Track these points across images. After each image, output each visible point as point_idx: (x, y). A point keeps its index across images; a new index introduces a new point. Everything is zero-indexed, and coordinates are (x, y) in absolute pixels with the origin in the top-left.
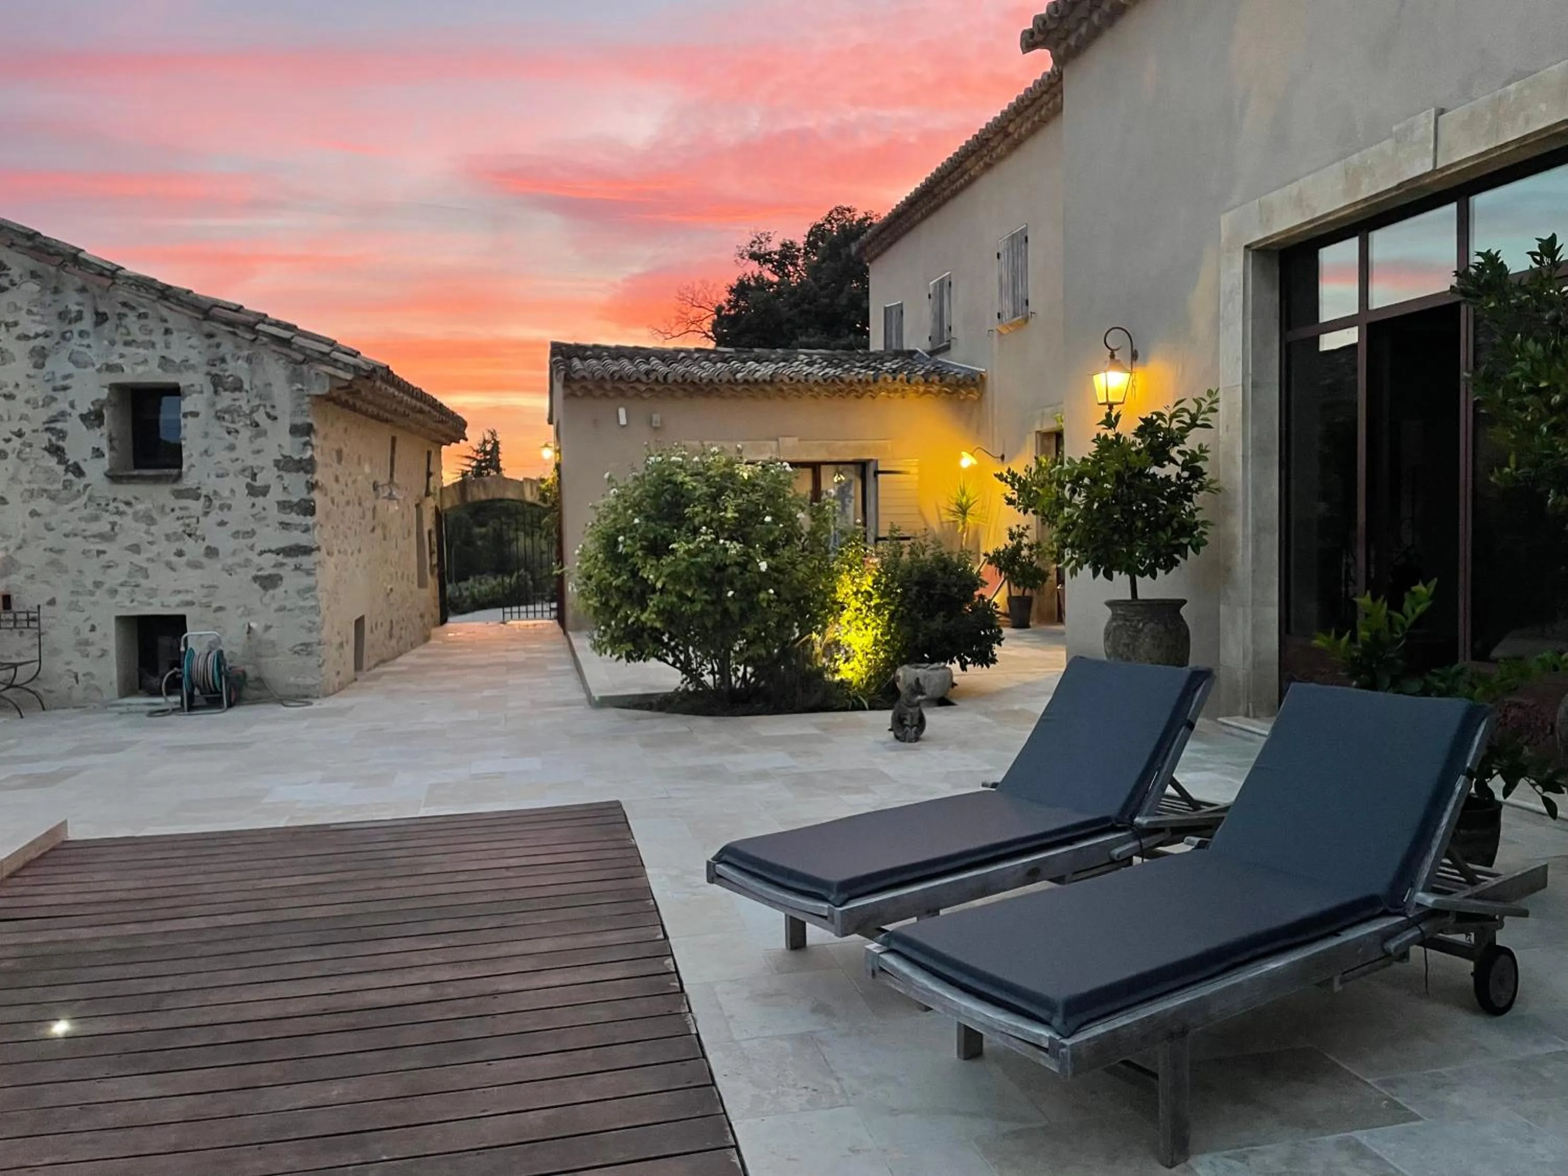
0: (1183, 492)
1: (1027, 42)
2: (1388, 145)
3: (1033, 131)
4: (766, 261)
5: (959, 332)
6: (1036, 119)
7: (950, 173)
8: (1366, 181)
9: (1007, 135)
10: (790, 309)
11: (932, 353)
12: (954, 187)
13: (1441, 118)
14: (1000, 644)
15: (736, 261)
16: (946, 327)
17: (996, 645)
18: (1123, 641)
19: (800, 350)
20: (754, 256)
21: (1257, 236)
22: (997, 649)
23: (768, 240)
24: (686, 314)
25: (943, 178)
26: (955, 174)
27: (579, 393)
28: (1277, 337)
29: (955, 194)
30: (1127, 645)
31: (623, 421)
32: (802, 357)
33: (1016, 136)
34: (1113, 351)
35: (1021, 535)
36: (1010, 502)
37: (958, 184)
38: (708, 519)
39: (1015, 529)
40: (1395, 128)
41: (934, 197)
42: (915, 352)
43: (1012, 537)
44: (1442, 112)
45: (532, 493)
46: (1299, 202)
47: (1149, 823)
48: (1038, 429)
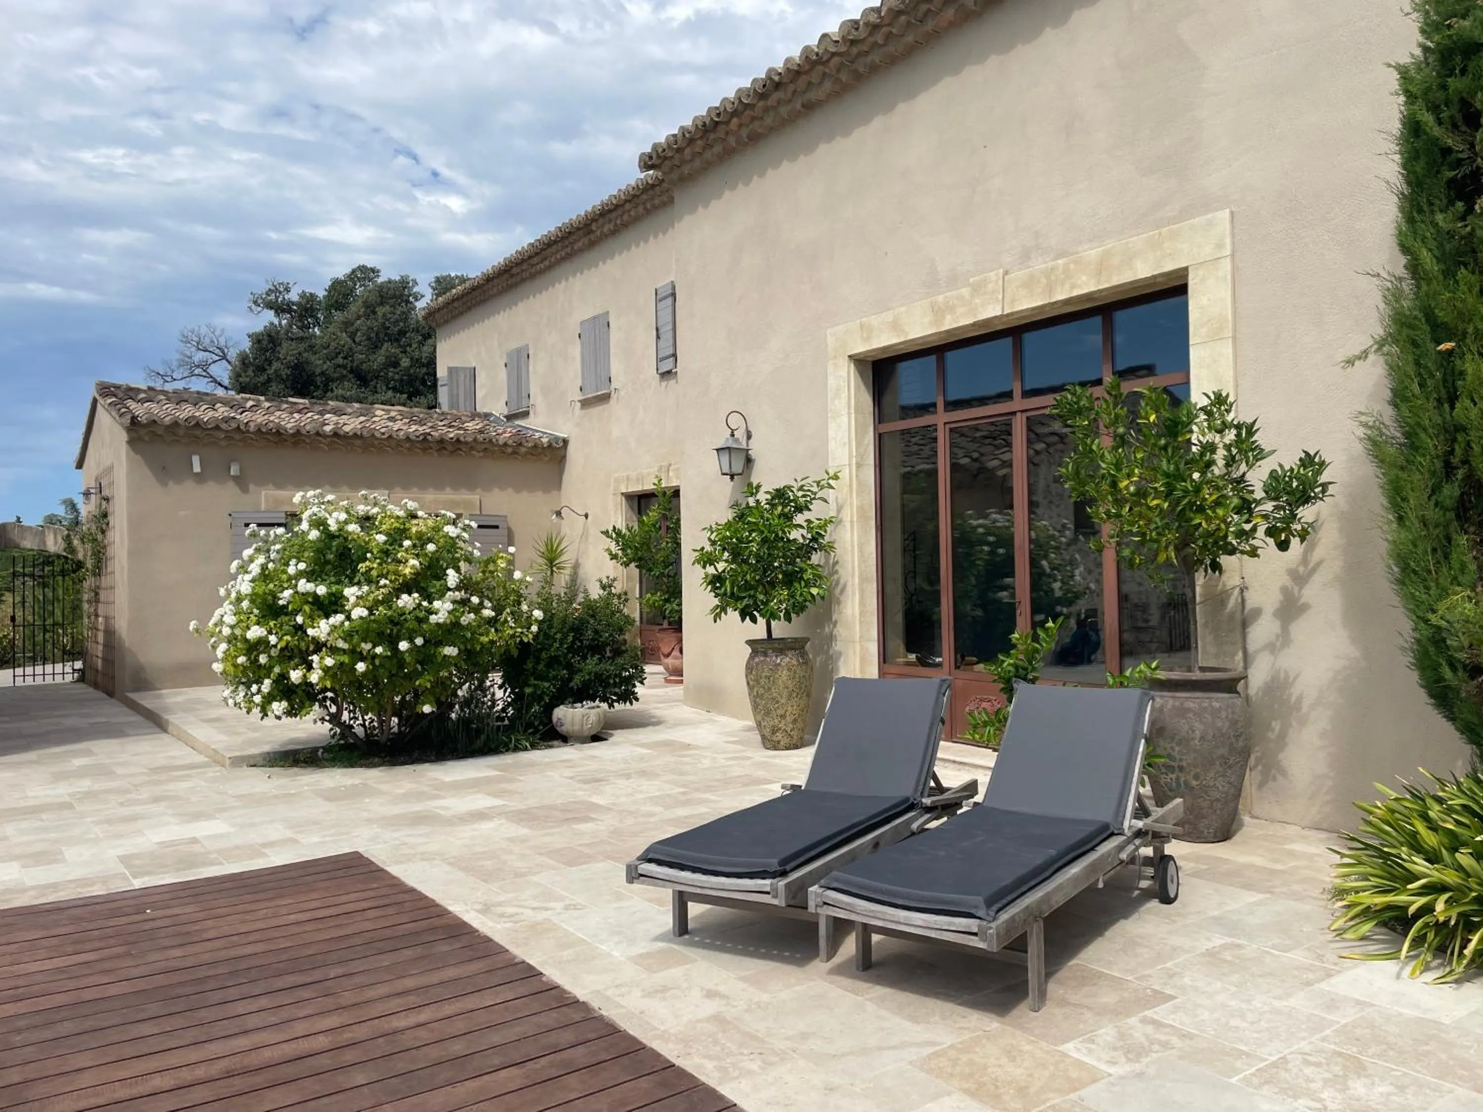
0: (806, 550)
1: (645, 163)
2: (965, 292)
3: (614, 233)
4: (283, 311)
5: (538, 399)
6: (618, 222)
7: (530, 257)
8: (948, 318)
9: (591, 232)
10: (325, 362)
11: (510, 418)
12: (533, 270)
13: (1007, 277)
14: (642, 683)
15: (250, 308)
16: (524, 395)
17: (637, 684)
18: (764, 674)
19: (376, 406)
20: (270, 306)
21: (860, 348)
22: (639, 689)
23: (287, 290)
24: (190, 358)
25: (523, 261)
26: (535, 260)
27: (146, 438)
28: (872, 428)
29: (533, 276)
30: (768, 678)
31: (197, 468)
32: (379, 413)
33: (598, 233)
34: (733, 431)
35: (610, 586)
36: (614, 557)
37: (538, 267)
38: (385, 571)
39: (605, 581)
40: (971, 280)
41: (512, 276)
42: (490, 415)
43: (604, 587)
44: (1006, 273)
45: (56, 543)
46: (895, 326)
47: (932, 802)
48: (624, 491)
